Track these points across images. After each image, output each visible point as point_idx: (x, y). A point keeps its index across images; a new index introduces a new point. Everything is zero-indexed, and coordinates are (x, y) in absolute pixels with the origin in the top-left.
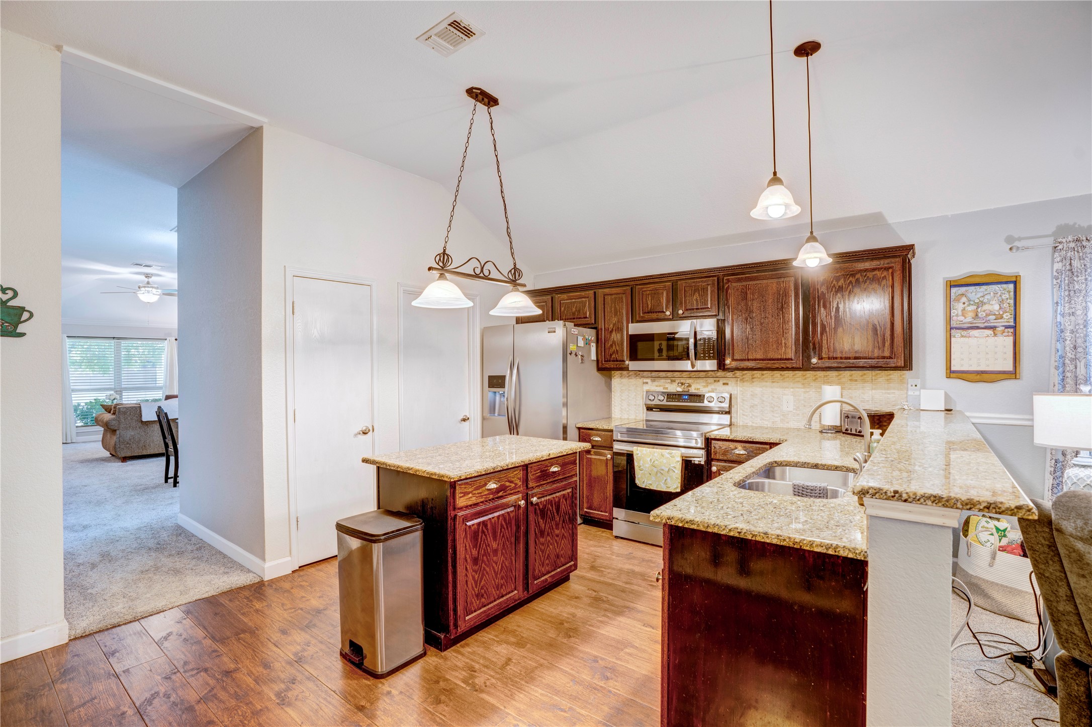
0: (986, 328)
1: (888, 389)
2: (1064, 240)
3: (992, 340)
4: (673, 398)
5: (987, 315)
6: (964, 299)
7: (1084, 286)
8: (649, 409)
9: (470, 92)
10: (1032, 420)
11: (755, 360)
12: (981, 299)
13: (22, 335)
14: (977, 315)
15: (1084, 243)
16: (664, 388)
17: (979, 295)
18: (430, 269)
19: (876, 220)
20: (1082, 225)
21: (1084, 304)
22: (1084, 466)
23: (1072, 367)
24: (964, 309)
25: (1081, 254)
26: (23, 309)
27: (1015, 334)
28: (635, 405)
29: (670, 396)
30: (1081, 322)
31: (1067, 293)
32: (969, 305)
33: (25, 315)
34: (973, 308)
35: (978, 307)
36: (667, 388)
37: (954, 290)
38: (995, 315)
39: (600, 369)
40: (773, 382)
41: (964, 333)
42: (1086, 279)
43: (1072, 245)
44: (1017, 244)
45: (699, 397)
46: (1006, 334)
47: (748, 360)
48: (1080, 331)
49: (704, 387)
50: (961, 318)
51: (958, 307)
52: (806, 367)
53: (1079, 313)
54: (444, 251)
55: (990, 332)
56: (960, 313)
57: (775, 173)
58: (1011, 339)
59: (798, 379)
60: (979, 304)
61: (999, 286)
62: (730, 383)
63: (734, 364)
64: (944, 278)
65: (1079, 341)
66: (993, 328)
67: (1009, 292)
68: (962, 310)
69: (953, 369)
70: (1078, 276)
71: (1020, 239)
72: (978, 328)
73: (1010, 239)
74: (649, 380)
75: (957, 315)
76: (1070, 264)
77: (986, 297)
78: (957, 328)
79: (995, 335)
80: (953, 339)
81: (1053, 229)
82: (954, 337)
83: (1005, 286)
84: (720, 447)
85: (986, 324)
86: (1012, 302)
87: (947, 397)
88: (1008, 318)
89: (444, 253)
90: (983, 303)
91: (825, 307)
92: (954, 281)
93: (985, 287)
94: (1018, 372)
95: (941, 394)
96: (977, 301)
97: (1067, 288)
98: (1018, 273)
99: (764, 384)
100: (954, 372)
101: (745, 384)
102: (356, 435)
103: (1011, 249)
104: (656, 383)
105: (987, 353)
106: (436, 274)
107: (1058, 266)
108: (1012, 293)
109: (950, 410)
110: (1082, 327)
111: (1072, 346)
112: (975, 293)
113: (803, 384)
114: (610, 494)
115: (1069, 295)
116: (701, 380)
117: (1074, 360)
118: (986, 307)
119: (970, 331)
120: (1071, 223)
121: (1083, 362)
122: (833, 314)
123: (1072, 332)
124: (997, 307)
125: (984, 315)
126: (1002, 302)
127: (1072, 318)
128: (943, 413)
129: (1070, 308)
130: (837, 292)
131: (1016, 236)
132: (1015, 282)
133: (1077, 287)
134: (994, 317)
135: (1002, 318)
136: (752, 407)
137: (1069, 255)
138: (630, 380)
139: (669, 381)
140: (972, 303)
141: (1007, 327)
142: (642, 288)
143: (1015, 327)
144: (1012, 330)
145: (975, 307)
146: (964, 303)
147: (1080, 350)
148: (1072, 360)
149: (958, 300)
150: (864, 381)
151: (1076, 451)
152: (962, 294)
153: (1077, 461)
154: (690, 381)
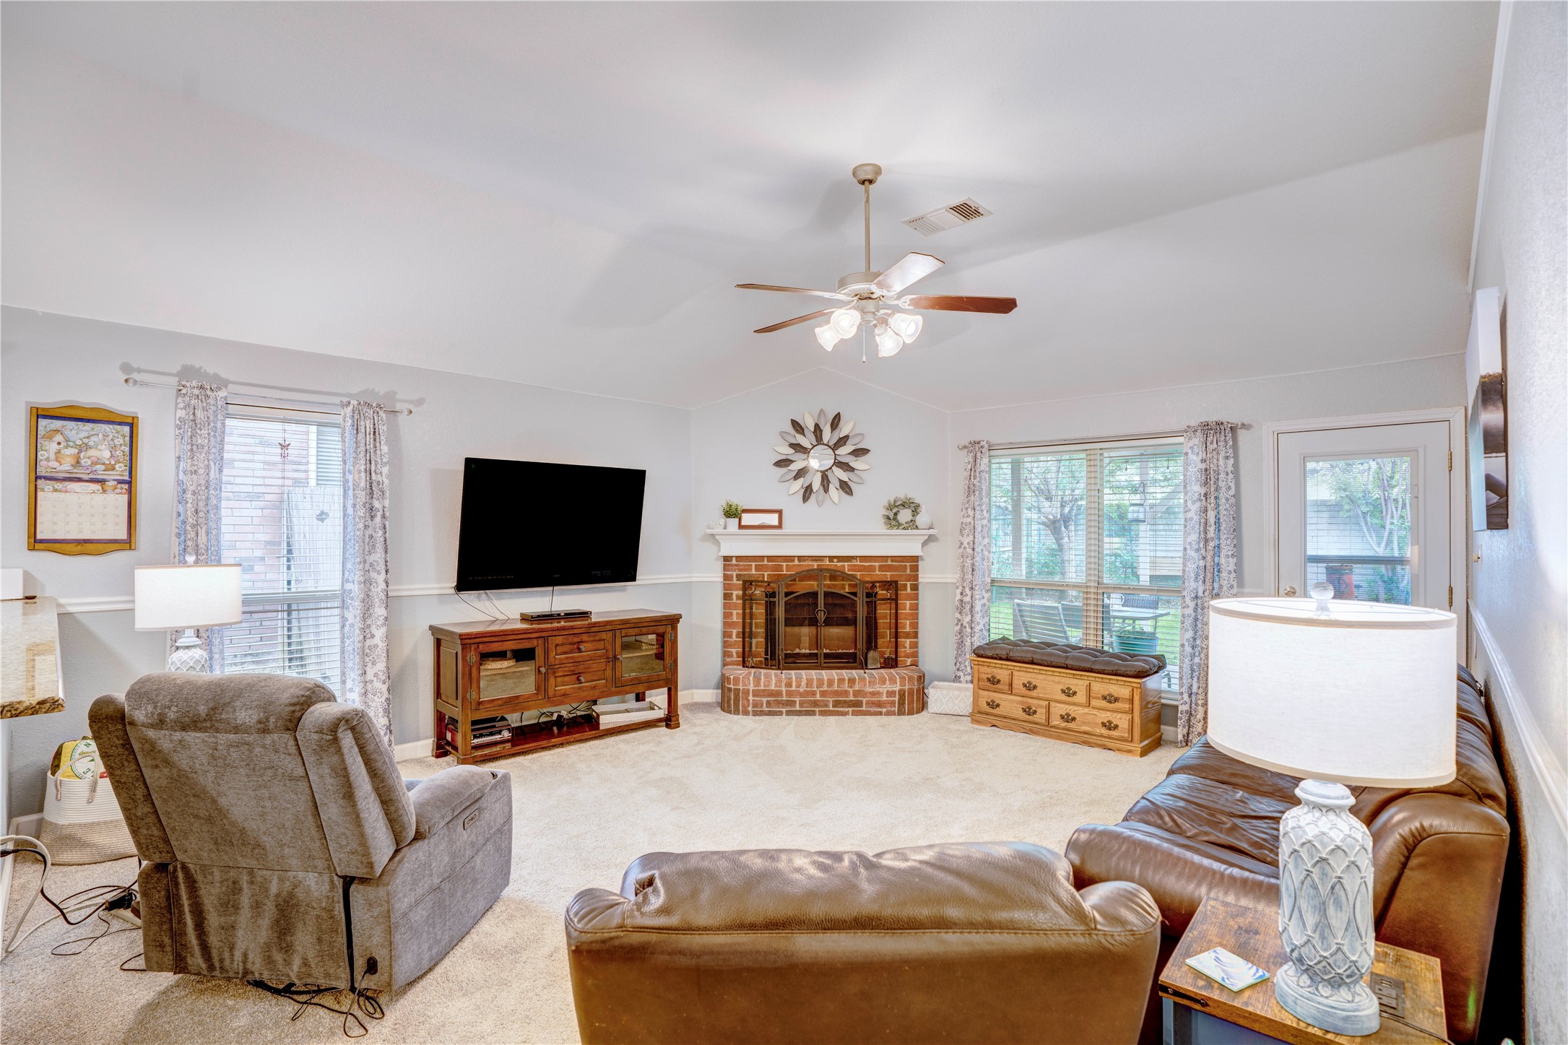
0: (92, 481)
2: (188, 384)
3: (98, 498)
5: (94, 464)
6: (59, 438)
7: (207, 441)
10: (133, 601)
12: (86, 441)
14: (78, 462)
15: (209, 392)
17: (83, 434)
20: (208, 371)
21: (206, 462)
22: (188, 647)
23: (193, 535)
24: (59, 452)
25: (205, 405)
27: (130, 492)
30: (203, 482)
31: (189, 447)
32: (67, 447)
34: (73, 451)
35: (80, 451)
37: (42, 422)
38: (104, 464)
41: (58, 485)
42: (209, 434)
43: (196, 392)
44: (135, 376)
46: (118, 491)
48: (201, 493)
50: (55, 464)
51: (49, 449)
53: (201, 471)
55: (96, 487)
56: (52, 456)
58: (126, 497)
60: (84, 447)
61: (111, 426)
64: (27, 403)
65: (201, 504)
66: (101, 482)
67: (124, 436)
68: (56, 453)
69: (39, 537)
70: (201, 429)
71: (139, 371)
72: (79, 480)
73: (126, 368)
75: (48, 459)
76: (194, 414)
77: (93, 439)
78: (46, 478)
79: (104, 491)
80: (40, 494)
81: (179, 368)
82: (43, 490)
83: (118, 427)
85: (91, 476)
86: (127, 449)
87: (28, 578)
88: (121, 470)
90: (88, 447)
92: (44, 409)
93: (91, 425)
94: (133, 540)
95: (19, 574)
96: (78, 442)
97: (189, 441)
98: (136, 413)
100: (42, 541)
103: (126, 381)
105: (93, 516)
107: (181, 413)
108: (128, 439)
109: (33, 598)
110: (203, 488)
111: (193, 509)
112: (77, 432)
115: (192, 450)
117: (195, 526)
118: (91, 453)
119: (67, 483)
120: (197, 366)
121: (204, 528)
123: (194, 493)
124: (107, 454)
125: (90, 463)
126: (113, 448)
127: (195, 477)
128: (20, 603)
129: (192, 465)
131: (135, 365)
132: (132, 424)
133: (199, 441)
134: (103, 467)
135: (113, 469)
137: (192, 402)
140: (71, 444)
141: (120, 482)
143: (130, 483)
144: (126, 486)
145: (76, 451)
146: (59, 443)
147: (201, 514)
148: (193, 526)
149: (50, 435)
151: (178, 632)
152: (57, 431)
153: (182, 642)
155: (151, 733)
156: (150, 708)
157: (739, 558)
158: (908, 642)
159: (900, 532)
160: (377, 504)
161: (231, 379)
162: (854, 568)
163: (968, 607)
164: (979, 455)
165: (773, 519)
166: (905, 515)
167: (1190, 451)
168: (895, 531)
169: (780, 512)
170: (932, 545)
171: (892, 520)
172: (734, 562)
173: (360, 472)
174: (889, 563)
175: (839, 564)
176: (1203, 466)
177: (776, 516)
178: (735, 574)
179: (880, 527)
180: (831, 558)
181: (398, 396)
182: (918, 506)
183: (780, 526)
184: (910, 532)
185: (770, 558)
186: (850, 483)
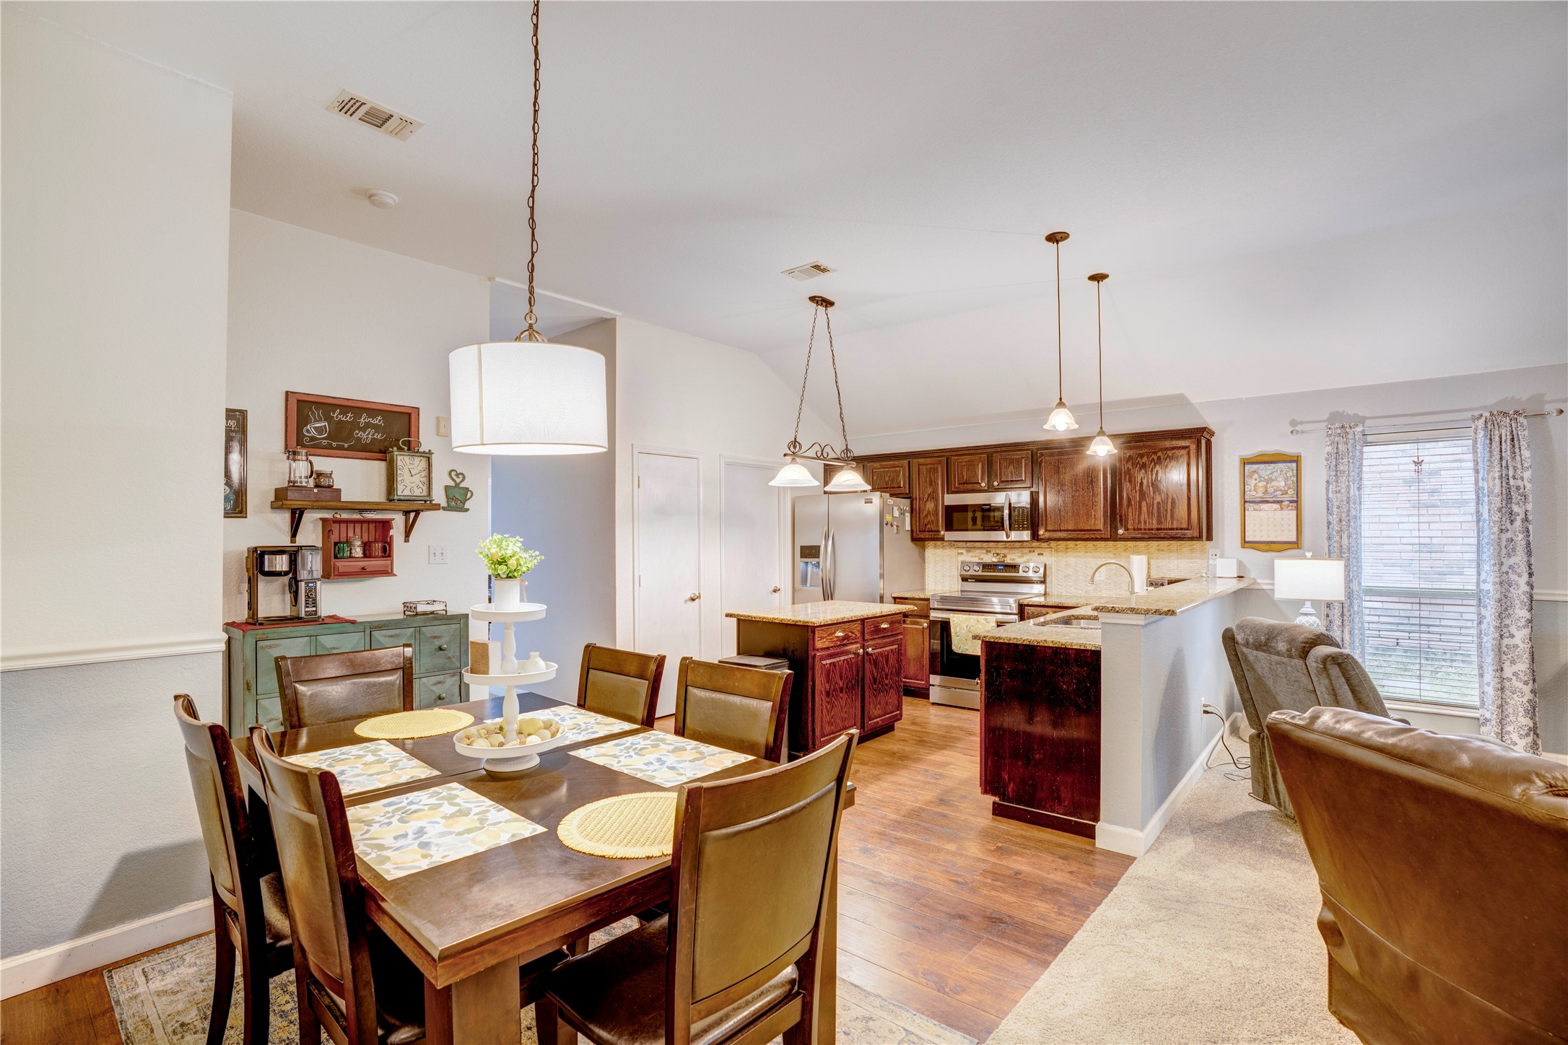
0: (1274, 502)
1: (1191, 558)
2: (1332, 427)
3: (1279, 513)
4: (988, 569)
5: (1275, 491)
6: (1256, 476)
7: (1347, 467)
8: (964, 579)
9: (812, 299)
10: (1274, 580)
11: (1067, 531)
12: (1270, 476)
13: (467, 510)
14: (1266, 491)
15: (1348, 430)
16: (979, 559)
17: (1269, 472)
18: (785, 455)
20: (1349, 413)
21: (1347, 483)
22: (1306, 614)
23: (1337, 538)
24: (1256, 485)
25: (1345, 440)
26: (467, 489)
27: (1297, 508)
28: (950, 576)
29: (986, 566)
30: (1344, 499)
31: (1334, 473)
32: (1260, 481)
33: (469, 494)
34: (1263, 484)
35: (1267, 483)
36: (982, 559)
37: (1247, 467)
38: (1281, 490)
39: (914, 539)
40: (1086, 552)
41: (1256, 506)
42: (1349, 462)
43: (1339, 431)
44: (1299, 428)
45: (1014, 567)
46: (1289, 508)
47: (1061, 531)
48: (1344, 506)
49: (1020, 557)
50: (1253, 493)
51: (1251, 483)
52: (1114, 537)
53: (1343, 490)
54: (795, 439)
55: (1277, 506)
56: (1253, 489)
57: (1061, 399)
58: (1295, 511)
59: (1109, 550)
60: (1269, 480)
61: (1284, 464)
62: (1044, 553)
63: (1047, 535)
64: (1240, 456)
65: (1344, 515)
66: (1280, 502)
67: (1293, 470)
68: (1254, 486)
69: (1247, 540)
70: (1342, 459)
71: (1302, 423)
72: (1268, 502)
73: (1293, 423)
74: (963, 551)
75: (1250, 490)
76: (1337, 448)
77: (1274, 474)
78: (1250, 502)
79: (1282, 509)
80: (1246, 512)
81: (1328, 415)
82: (1248, 510)
83: (1289, 464)
85: (1274, 499)
86: (1295, 479)
87: (1241, 565)
88: (1292, 493)
89: (795, 441)
90: (1272, 480)
91: (1130, 482)
92: (1247, 459)
93: (1273, 465)
94: (1299, 542)
95: (1234, 563)
96: (1266, 478)
97: (1334, 469)
98: (1300, 453)
99: (1078, 554)
100: (1248, 542)
101: (1060, 554)
102: (686, 601)
103: (1292, 432)
104: (971, 554)
105: (1275, 526)
106: (789, 459)
107: (1329, 449)
108: (1295, 472)
109: (1242, 577)
110: (1345, 503)
111: (1338, 519)
112: (1265, 470)
113: (1114, 554)
114: (926, 663)
115: (1337, 475)
116: (1017, 551)
117: (1340, 532)
118: (1274, 483)
119: (1261, 505)
120: (1341, 411)
121: (1346, 533)
122: (1137, 488)
123: (1338, 507)
124: (1283, 484)
125: (1273, 490)
126: (1286, 479)
127: (1339, 495)
128: (1235, 580)
129: (1336, 486)
130: (1140, 469)
131: (1298, 420)
132: (1296, 460)
133: (1342, 468)
134: (1280, 493)
135: (1287, 493)
136: (1067, 576)
137: (1336, 439)
138: (945, 551)
139: (985, 551)
140: (1262, 479)
141: (1291, 502)
142: (958, 459)
143: (1297, 502)
144: (1295, 505)
145: (1265, 483)
146: (1256, 480)
147: (1344, 523)
148: (1338, 532)
149: (1251, 477)
150: (1170, 551)
151: (1301, 603)
152: (1255, 472)
153: (1303, 610)
154: (1005, 551)
155: (1244, 649)
156: (1243, 635)
160: (1516, 509)
161: (1368, 415)
173: (1494, 479)
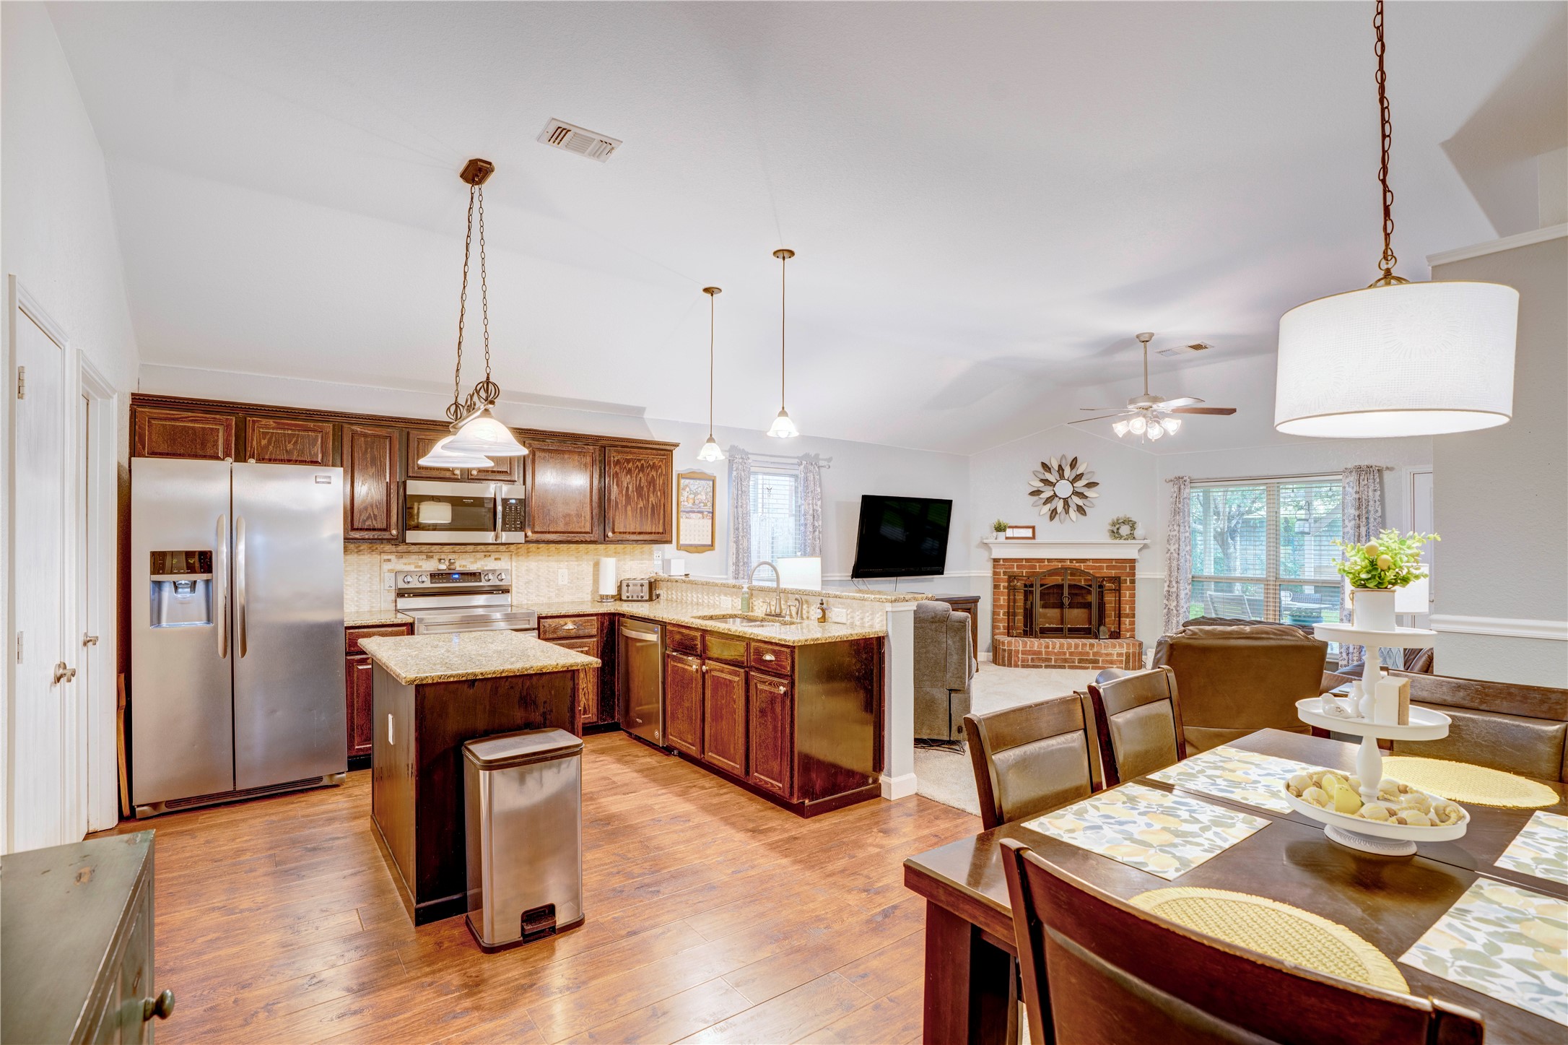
0: (698, 512)
1: (641, 560)
2: (737, 457)
3: (701, 521)
4: (440, 579)
5: (700, 502)
6: (687, 489)
7: (746, 489)
8: (401, 594)
12: (696, 490)
14: (694, 502)
15: (745, 461)
16: (416, 567)
17: (695, 487)
19: (636, 413)
21: (746, 501)
24: (687, 497)
25: (744, 468)
27: (713, 518)
28: (370, 591)
29: (435, 576)
30: (746, 512)
31: (739, 492)
32: (689, 494)
34: (692, 496)
35: (695, 496)
36: (421, 567)
37: (681, 481)
38: (703, 502)
40: (549, 556)
41: (687, 515)
43: (741, 460)
45: (474, 575)
46: (708, 517)
47: (549, 532)
48: (745, 518)
49: (472, 563)
50: (686, 504)
51: (683, 495)
52: (604, 540)
53: (744, 506)
55: (700, 515)
56: (685, 500)
57: (783, 408)
58: (710, 521)
59: (571, 553)
60: (696, 494)
61: (705, 481)
62: (502, 558)
63: (535, 537)
65: (745, 524)
66: (701, 512)
67: (710, 487)
69: (681, 542)
70: (743, 482)
72: (694, 512)
74: (392, 557)
75: (683, 501)
76: (740, 473)
77: (700, 489)
78: (683, 511)
79: (703, 518)
80: (681, 520)
81: (729, 448)
82: (681, 517)
83: (708, 482)
84: (550, 625)
85: (699, 509)
86: (712, 494)
87: (685, 565)
88: (709, 506)
91: (617, 485)
92: (682, 474)
93: (698, 481)
94: (714, 544)
95: (682, 562)
96: (694, 491)
97: (739, 489)
98: (715, 474)
99: (540, 558)
100: (682, 545)
101: (520, 558)
104: (404, 560)
105: (699, 531)
108: (712, 488)
109: (688, 575)
110: (746, 516)
111: (742, 527)
112: (693, 485)
113: (577, 557)
115: (741, 494)
116: (467, 555)
118: (698, 497)
119: (690, 514)
120: (736, 445)
122: (624, 492)
123: (742, 519)
124: (703, 497)
125: (698, 502)
126: (706, 494)
127: (742, 509)
129: (741, 502)
130: (627, 474)
132: (713, 481)
133: (743, 489)
134: (702, 505)
135: (706, 505)
136: (527, 583)
138: (362, 557)
139: (425, 557)
140: (692, 492)
141: (709, 512)
142: (418, 435)
143: (713, 513)
144: (711, 515)
146: (687, 492)
149: (684, 489)
150: (625, 553)
152: (687, 486)
154: (452, 556)
157: (1005, 560)
158: (1127, 621)
159: (1122, 541)
160: (816, 524)
161: (751, 451)
162: (1088, 567)
163: (1174, 595)
164: (1182, 486)
165: (1028, 533)
166: (1125, 530)
167: (1347, 486)
168: (1117, 541)
169: (1033, 528)
170: (1145, 551)
171: (1115, 534)
172: (1001, 562)
173: (809, 504)
174: (1114, 564)
175: (1077, 564)
176: (1357, 496)
177: (1031, 530)
178: (1002, 571)
179: (1107, 539)
180: (1071, 560)
181: (821, 457)
182: (1135, 523)
183: (1034, 537)
184: (1130, 541)
185: (1027, 560)
186: (1084, 507)
